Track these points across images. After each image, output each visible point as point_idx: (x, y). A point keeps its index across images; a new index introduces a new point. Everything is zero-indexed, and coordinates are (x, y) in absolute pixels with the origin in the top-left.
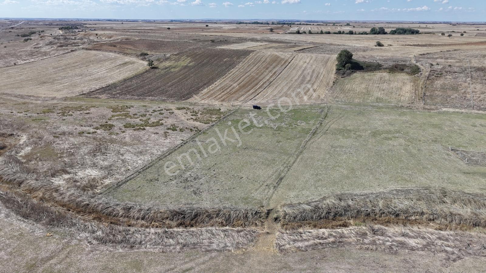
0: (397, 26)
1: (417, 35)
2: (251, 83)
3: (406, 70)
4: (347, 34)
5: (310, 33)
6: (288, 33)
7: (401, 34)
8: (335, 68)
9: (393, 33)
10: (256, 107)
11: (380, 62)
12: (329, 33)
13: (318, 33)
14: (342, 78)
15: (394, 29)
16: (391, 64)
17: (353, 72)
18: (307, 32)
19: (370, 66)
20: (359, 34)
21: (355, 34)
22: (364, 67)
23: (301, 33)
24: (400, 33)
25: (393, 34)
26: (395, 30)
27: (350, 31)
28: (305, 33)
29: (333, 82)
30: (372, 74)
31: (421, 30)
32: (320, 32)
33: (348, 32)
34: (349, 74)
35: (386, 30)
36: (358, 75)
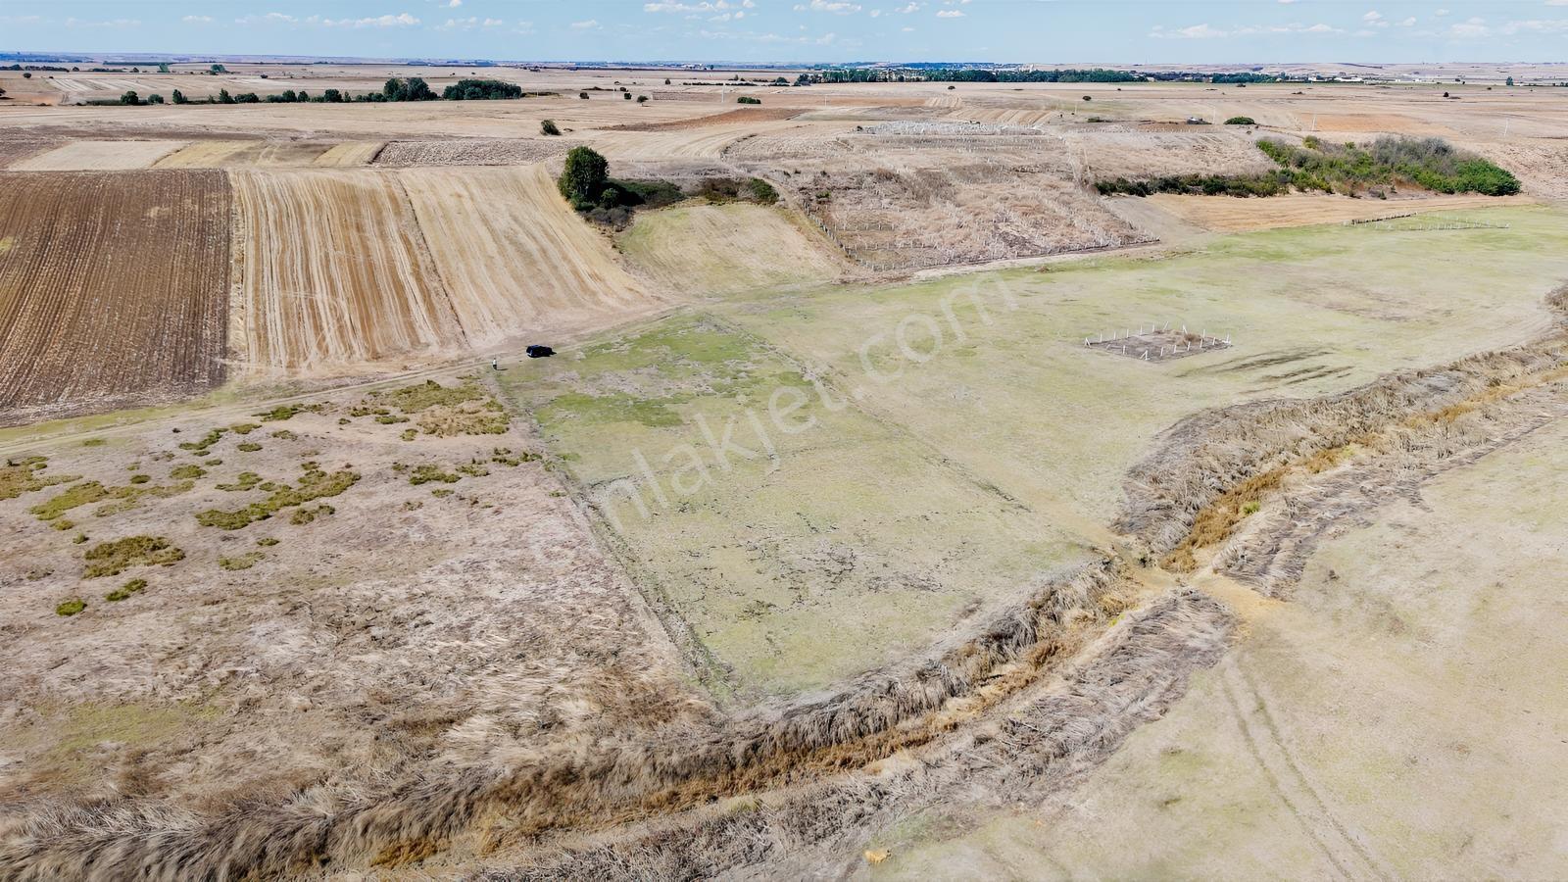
0: (466, 74)
1: (522, 100)
2: (374, 285)
3: (741, 194)
4: (320, 100)
5: (180, 99)
6: (89, 103)
7: (478, 98)
8: (567, 207)
9: (456, 93)
10: (539, 352)
11: (668, 178)
12: (252, 99)
13: (214, 102)
14: (617, 231)
15: (454, 84)
16: (696, 179)
17: (627, 211)
18: (169, 97)
19: (654, 192)
20: (360, 99)
21: (348, 100)
22: (641, 194)
23: (144, 103)
24: (474, 96)
25: (458, 98)
26: (456, 88)
27: (327, 92)
28: (160, 100)
29: (614, 247)
30: (677, 211)
31: (525, 87)
32: (217, 94)
33: (323, 94)
34: (626, 220)
35: (433, 87)
36: (642, 217)
